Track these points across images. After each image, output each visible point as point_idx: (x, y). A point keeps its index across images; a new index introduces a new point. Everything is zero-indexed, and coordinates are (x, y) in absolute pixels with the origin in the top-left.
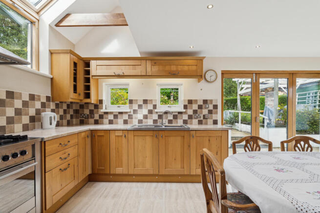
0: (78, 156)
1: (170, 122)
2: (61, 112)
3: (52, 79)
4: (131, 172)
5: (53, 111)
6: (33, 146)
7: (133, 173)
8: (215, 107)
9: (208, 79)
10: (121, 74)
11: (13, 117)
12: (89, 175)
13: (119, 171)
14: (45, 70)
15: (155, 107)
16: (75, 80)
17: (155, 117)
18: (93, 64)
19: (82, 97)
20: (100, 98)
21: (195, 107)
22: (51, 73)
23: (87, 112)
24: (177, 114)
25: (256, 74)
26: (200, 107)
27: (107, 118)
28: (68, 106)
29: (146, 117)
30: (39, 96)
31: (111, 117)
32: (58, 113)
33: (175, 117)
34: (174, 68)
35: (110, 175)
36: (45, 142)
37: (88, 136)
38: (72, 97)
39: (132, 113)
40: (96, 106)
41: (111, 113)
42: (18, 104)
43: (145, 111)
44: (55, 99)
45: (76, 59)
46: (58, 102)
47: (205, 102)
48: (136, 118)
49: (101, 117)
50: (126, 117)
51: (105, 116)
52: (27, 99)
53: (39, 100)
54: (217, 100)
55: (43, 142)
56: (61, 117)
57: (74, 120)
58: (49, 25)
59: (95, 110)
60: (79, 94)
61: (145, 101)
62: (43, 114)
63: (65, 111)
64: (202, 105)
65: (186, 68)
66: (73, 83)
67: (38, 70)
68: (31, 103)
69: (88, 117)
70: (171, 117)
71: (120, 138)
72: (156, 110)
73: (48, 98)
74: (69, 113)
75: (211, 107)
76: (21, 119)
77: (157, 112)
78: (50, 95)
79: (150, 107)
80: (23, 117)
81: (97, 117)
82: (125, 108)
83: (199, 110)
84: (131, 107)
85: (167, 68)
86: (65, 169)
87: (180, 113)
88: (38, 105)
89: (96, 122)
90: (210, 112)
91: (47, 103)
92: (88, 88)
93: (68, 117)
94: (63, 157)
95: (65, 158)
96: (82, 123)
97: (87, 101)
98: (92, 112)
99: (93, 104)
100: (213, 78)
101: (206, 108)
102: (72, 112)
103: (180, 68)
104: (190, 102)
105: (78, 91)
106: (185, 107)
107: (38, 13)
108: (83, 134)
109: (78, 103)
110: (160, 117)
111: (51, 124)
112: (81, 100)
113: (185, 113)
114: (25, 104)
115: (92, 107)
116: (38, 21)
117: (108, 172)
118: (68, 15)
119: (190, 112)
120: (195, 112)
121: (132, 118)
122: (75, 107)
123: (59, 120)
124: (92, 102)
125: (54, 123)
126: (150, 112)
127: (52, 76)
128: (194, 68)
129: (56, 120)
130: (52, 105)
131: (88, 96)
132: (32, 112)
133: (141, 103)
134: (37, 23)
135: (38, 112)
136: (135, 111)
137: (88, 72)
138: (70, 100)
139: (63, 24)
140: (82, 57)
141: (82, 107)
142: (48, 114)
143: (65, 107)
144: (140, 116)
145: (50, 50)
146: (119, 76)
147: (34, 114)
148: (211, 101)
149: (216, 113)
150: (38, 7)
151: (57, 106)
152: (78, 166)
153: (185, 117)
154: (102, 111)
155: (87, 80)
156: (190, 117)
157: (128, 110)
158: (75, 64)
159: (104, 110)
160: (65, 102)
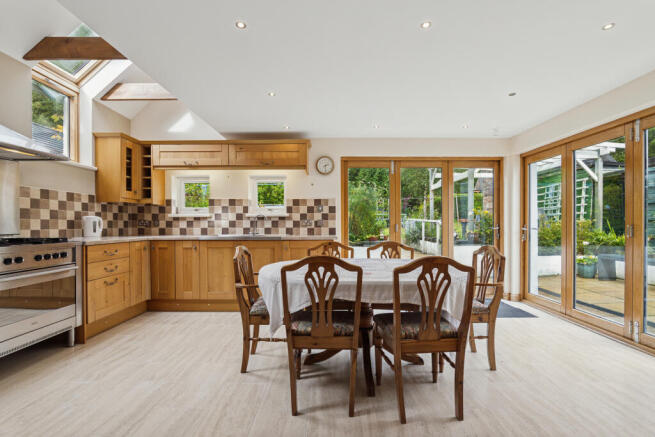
0: (130, 271)
1: (268, 231)
2: (110, 217)
3: (97, 172)
4: (204, 297)
5: (98, 214)
6: (74, 249)
7: (206, 298)
8: (332, 209)
9: (322, 169)
10: (194, 163)
11: (48, 221)
12: (148, 301)
13: (188, 295)
14: (87, 161)
15: (246, 209)
16: (129, 172)
17: (246, 224)
18: (155, 149)
19: (139, 196)
20: (167, 198)
21: (303, 209)
22: (96, 164)
23: (148, 217)
24: (277, 219)
25: (395, 161)
26: (310, 210)
27: (178, 226)
28: (121, 209)
29: (232, 224)
30: (79, 195)
31: (183, 225)
32: (105, 218)
33: (275, 224)
34: (267, 155)
35: (176, 301)
36: (86, 247)
37: (145, 249)
38: (124, 196)
39: (213, 219)
40: (162, 209)
41: (184, 219)
42: (54, 205)
43: (232, 217)
44: (101, 199)
45: (129, 145)
46: (105, 203)
47: (318, 202)
48: (219, 226)
49: (169, 224)
50: (204, 224)
51: (174, 223)
52: (64, 199)
53: (80, 200)
54: (334, 200)
55: (84, 247)
56: (110, 224)
57: (130, 230)
58: (93, 100)
59: (161, 215)
60: (135, 192)
61: (232, 202)
62: (84, 218)
63: (115, 216)
64: (313, 208)
65: (283, 155)
66: (125, 177)
67: (78, 161)
68: (69, 203)
69: (149, 225)
70: (268, 225)
71: (189, 251)
72: (247, 215)
73: (91, 198)
74: (122, 218)
75: (326, 210)
76: (57, 223)
77: (249, 218)
78: (94, 194)
79: (239, 210)
80: (60, 221)
81: (162, 224)
82: (204, 212)
83: (309, 215)
84: (211, 211)
85: (258, 155)
86: (112, 284)
87: (282, 218)
88: (78, 207)
89: (162, 232)
90: (325, 217)
91: (90, 204)
92: (148, 183)
93: (121, 224)
94: (109, 268)
95: (112, 271)
96: (141, 232)
97: (148, 201)
98: (155, 217)
99: (156, 205)
100: (329, 168)
101: (319, 211)
102: (126, 217)
103: (275, 155)
104: (296, 202)
105: (133, 187)
106: (289, 210)
107: (77, 84)
108: (138, 245)
109: (134, 205)
110: (253, 224)
111: (95, 231)
112: (138, 200)
113: (290, 218)
114: (62, 205)
115: (155, 211)
116: (78, 94)
117: (173, 297)
118: (118, 85)
119: (296, 217)
120: (303, 216)
121: (213, 226)
122: (130, 210)
123: (106, 227)
124: (155, 203)
125: (99, 231)
126: (239, 217)
127: (96, 168)
128: (295, 155)
129: (102, 227)
130: (97, 208)
131: (148, 194)
132: (70, 215)
133: (227, 205)
134: (76, 98)
135: (78, 216)
136: (218, 217)
137: (148, 161)
138: (122, 200)
139: (111, 97)
140: (140, 139)
141: (141, 210)
142: (91, 218)
143: (115, 210)
144: (225, 223)
145: (94, 134)
146: (191, 167)
147: (73, 219)
148: (326, 201)
149: (334, 218)
150: (77, 76)
151: (104, 208)
152: (129, 284)
153: (289, 224)
154: (169, 215)
155: (147, 172)
156: (296, 224)
157: (208, 215)
158: (129, 151)
159: (173, 214)
160: (116, 204)
